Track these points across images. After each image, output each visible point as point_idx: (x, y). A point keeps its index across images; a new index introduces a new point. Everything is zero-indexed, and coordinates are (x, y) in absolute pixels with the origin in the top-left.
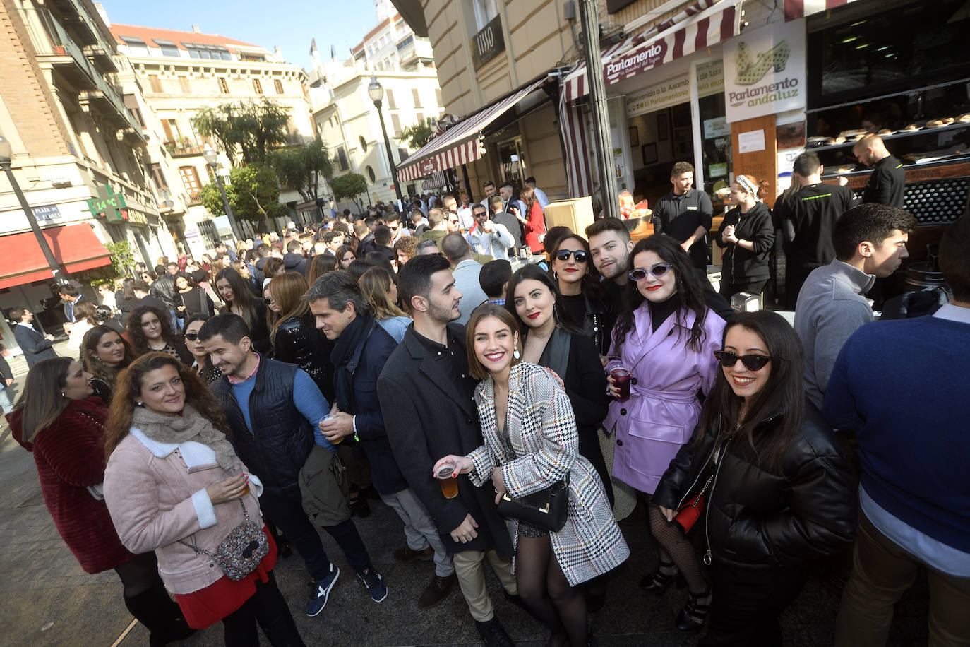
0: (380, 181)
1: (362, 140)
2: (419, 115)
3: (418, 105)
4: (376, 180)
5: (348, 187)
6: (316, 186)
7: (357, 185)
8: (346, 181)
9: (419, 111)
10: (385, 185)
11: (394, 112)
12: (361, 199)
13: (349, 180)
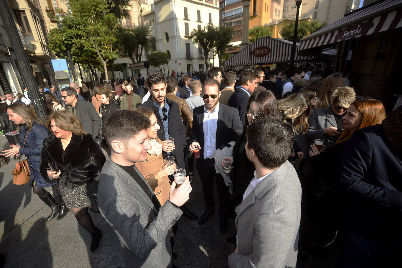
0: (174, 59)
1: (167, 35)
2: (199, 27)
3: (199, 20)
4: (171, 59)
5: (159, 59)
6: (140, 56)
7: (164, 59)
8: (157, 55)
9: (199, 24)
10: (176, 62)
11: (187, 22)
12: (164, 68)
13: (159, 55)
